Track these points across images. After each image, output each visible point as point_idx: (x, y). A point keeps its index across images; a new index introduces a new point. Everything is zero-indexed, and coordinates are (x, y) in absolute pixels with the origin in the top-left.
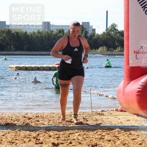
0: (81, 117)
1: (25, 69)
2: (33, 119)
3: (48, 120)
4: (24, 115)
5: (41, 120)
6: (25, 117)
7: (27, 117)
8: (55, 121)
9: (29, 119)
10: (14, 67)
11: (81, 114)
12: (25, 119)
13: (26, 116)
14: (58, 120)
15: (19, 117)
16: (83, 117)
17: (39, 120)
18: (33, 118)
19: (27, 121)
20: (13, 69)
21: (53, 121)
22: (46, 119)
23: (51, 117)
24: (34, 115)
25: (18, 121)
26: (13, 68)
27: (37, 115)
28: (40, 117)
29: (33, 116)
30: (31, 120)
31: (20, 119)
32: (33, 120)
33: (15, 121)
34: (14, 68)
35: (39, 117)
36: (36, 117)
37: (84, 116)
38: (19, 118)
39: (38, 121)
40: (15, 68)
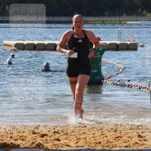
0: (135, 133)
1: (32, 48)
2: (50, 137)
3: (76, 137)
4: (32, 129)
5: (64, 138)
6: (34, 133)
7: (39, 133)
8: (87, 140)
9: (43, 136)
10: (13, 45)
11: (133, 127)
12: (35, 135)
13: (36, 131)
14: (93, 139)
15: (24, 132)
16: (138, 133)
17: (60, 138)
18: (50, 134)
19: (39, 140)
20: (11, 48)
21: (84, 140)
22: (72, 137)
23: (81, 132)
24: (51, 130)
25: (23, 140)
26: (11, 46)
27: (56, 130)
28: (62, 133)
29: (49, 131)
30: (45, 138)
31: (26, 137)
32: (49, 139)
33: (17, 139)
34: (13, 47)
35: (59, 133)
36: (55, 132)
37: (140, 132)
38: (25, 135)
39: (58, 140)
40: (15, 46)
